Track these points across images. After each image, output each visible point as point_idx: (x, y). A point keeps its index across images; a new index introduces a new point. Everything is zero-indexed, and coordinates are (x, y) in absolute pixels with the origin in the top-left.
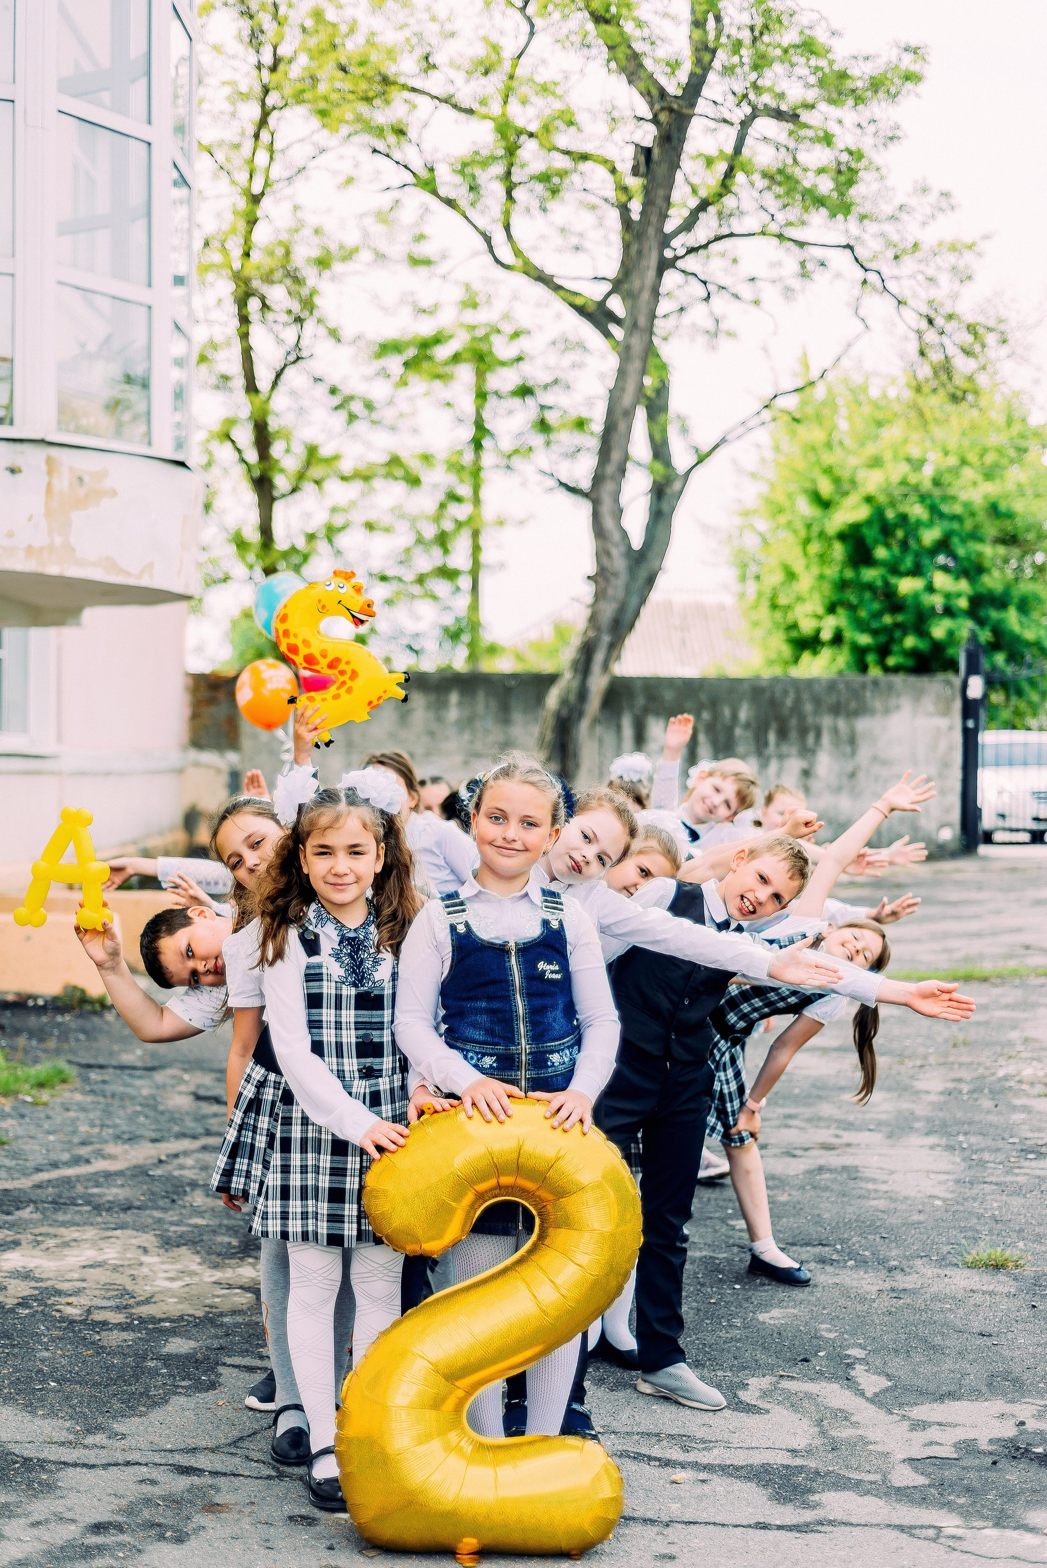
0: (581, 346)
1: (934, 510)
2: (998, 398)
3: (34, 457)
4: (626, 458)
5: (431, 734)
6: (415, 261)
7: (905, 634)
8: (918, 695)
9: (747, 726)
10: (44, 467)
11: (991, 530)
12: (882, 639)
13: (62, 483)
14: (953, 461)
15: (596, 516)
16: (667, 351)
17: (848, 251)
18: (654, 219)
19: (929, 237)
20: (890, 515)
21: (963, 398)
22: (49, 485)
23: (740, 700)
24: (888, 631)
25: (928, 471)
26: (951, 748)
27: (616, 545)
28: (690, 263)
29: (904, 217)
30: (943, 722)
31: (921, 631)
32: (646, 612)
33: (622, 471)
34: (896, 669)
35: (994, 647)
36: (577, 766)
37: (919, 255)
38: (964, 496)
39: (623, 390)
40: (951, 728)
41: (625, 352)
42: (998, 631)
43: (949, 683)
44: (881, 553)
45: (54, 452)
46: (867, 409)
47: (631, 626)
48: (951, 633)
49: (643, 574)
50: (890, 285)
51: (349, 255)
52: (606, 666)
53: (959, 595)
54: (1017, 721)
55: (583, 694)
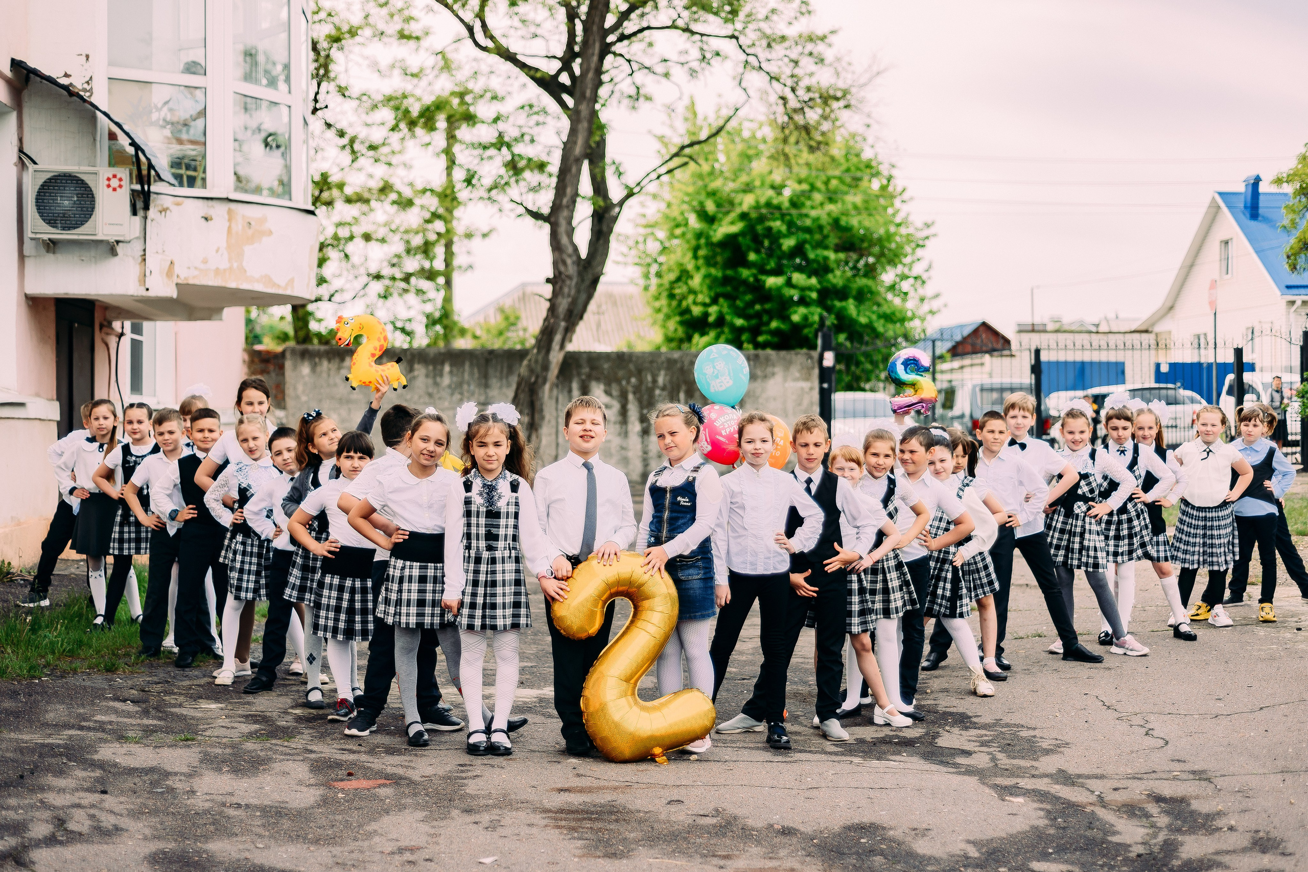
0: (545, 112)
1: (791, 224)
2: (838, 138)
3: (219, 211)
4: (576, 194)
6: (403, 36)
7: (771, 319)
8: (788, 365)
9: (663, 389)
10: (226, 216)
11: (833, 240)
12: (754, 322)
13: (238, 226)
14: (805, 187)
15: (554, 236)
16: (605, 115)
17: (734, 40)
18: (597, 20)
19: (792, 32)
20: (759, 228)
21: (818, 148)
22: (229, 228)
23: (659, 370)
24: (758, 315)
25: (787, 193)
26: (812, 404)
27: (570, 256)
28: (619, 48)
29: (775, 17)
30: (806, 385)
31: (785, 318)
32: (592, 306)
33: (574, 202)
34: (764, 346)
35: (839, 328)
36: (543, 418)
37: (786, 44)
38: (814, 213)
39: (575, 143)
40: (811, 389)
41: (574, 116)
42: (841, 316)
43: (811, 357)
44: (752, 257)
45: (233, 206)
46: (740, 147)
47: (581, 318)
48: (805, 318)
49: (589, 277)
50: (763, 66)
51: (353, 33)
52: (562, 346)
53: (810, 289)
54: (855, 385)
55: (546, 367)
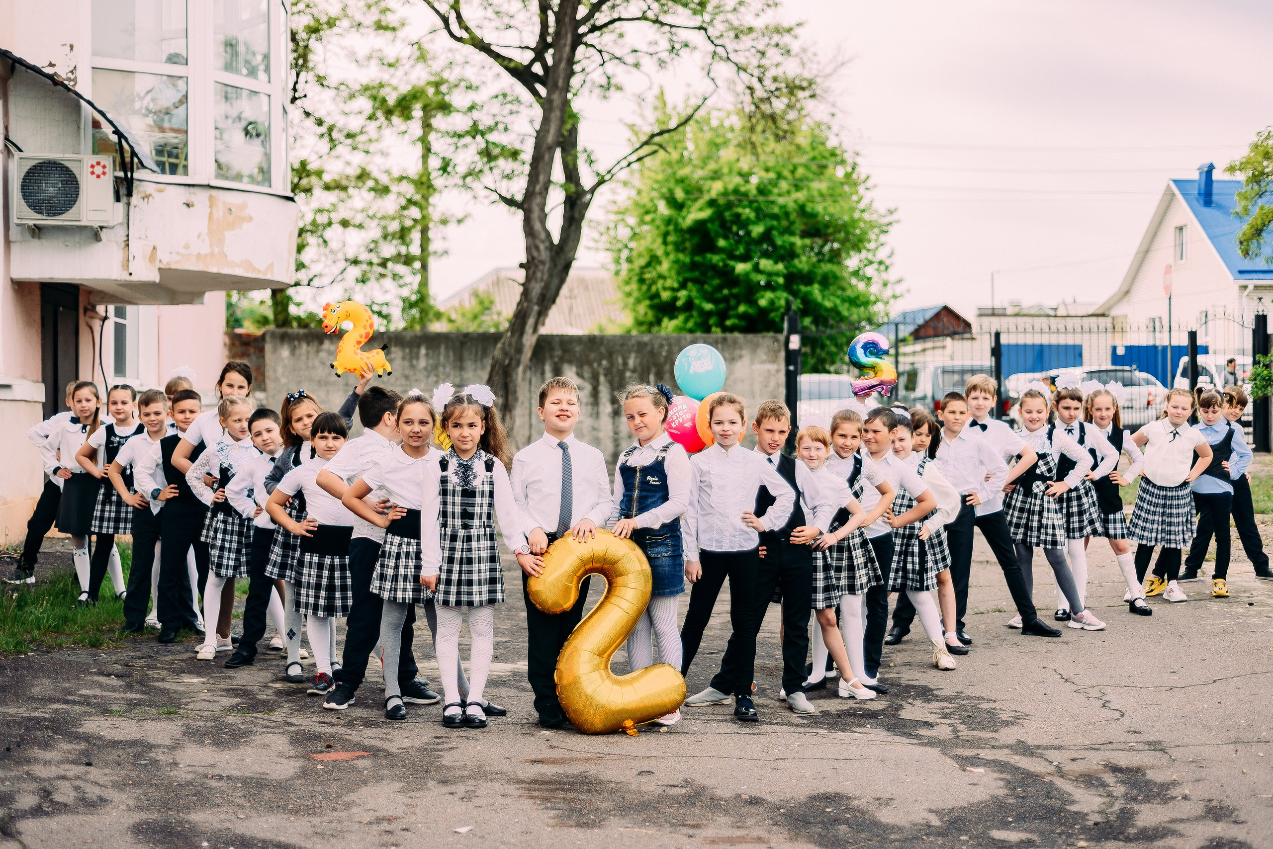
0: (518, 100)
1: (758, 211)
2: (804, 128)
3: (201, 196)
4: (549, 181)
5: (407, 377)
6: (380, 26)
7: (738, 303)
8: (755, 347)
9: (634, 371)
10: (208, 203)
11: (799, 226)
12: (722, 306)
13: (219, 212)
14: (772, 175)
15: (527, 222)
16: (577, 105)
17: (703, 32)
18: (569, 11)
19: (759, 23)
20: (727, 215)
21: (784, 137)
22: (211, 214)
23: (630, 352)
24: (726, 299)
25: (754, 180)
26: (778, 385)
27: (543, 242)
28: (590, 39)
29: (742, 9)
30: (772, 367)
31: (752, 302)
32: (564, 291)
33: (547, 188)
34: (732, 329)
35: (805, 312)
36: (516, 399)
37: (754, 35)
38: (781, 201)
39: (548, 131)
40: (778, 371)
41: (547, 105)
42: (806, 300)
43: (777, 340)
44: (722, 243)
45: (214, 192)
46: (708, 135)
47: (554, 300)
48: (772, 302)
49: (561, 263)
50: (731, 56)
51: (331, 23)
52: (535, 330)
53: (777, 274)
54: (820, 367)
55: (519, 350)
